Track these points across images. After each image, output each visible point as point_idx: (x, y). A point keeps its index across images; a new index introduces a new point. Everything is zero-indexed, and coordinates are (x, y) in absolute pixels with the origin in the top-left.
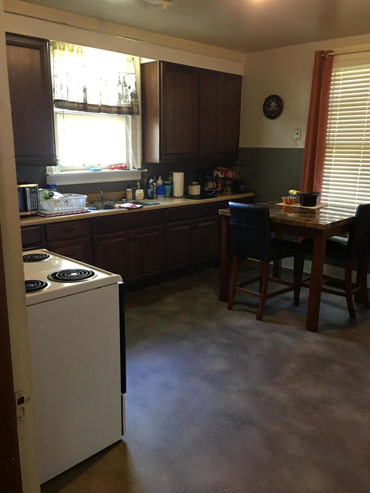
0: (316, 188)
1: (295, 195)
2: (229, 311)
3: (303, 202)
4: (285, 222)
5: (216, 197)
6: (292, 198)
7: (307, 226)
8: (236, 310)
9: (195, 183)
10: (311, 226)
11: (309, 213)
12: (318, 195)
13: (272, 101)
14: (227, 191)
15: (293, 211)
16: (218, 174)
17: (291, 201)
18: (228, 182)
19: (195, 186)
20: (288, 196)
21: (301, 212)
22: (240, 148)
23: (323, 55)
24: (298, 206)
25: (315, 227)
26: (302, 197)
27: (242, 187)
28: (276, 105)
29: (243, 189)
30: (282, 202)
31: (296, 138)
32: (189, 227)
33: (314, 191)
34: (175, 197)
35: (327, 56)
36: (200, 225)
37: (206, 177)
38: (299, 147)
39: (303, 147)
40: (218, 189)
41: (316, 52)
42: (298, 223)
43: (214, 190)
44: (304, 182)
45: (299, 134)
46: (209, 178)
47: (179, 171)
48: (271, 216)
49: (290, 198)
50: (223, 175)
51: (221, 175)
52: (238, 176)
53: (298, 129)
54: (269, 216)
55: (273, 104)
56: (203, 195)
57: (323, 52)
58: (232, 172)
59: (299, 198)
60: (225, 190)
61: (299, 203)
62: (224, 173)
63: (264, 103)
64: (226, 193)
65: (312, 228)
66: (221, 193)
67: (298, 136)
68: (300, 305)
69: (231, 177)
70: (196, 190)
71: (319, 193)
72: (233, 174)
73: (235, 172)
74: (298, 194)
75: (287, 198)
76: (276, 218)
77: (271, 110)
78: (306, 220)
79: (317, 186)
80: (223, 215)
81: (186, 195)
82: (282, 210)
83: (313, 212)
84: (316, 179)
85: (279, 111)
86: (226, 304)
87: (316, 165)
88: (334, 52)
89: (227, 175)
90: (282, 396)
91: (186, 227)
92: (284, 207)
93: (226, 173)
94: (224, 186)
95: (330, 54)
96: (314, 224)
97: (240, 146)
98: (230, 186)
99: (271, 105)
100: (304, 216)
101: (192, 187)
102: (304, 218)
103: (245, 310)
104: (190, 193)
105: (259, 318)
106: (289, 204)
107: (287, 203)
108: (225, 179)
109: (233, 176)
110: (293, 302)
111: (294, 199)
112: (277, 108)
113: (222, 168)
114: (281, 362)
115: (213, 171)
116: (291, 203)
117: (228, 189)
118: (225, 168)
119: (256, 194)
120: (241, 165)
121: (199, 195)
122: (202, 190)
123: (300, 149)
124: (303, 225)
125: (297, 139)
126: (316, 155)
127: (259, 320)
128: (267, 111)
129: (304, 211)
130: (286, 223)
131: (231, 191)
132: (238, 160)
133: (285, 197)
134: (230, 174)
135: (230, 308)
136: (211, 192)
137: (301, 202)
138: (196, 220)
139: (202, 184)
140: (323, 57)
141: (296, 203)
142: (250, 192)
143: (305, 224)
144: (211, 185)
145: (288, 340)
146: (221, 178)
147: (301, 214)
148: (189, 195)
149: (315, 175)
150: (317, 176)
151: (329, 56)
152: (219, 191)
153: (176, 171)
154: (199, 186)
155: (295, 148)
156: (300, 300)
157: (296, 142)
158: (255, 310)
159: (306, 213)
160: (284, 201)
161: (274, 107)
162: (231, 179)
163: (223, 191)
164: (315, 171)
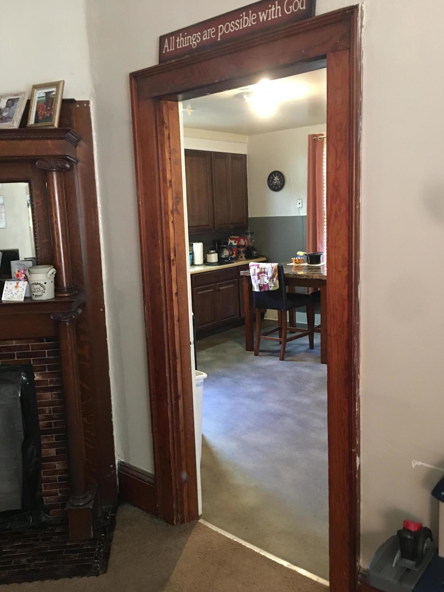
0: (319, 249)
1: (302, 256)
2: (256, 357)
3: (309, 262)
4: (296, 276)
5: (233, 263)
6: (300, 258)
7: (314, 278)
8: (260, 356)
9: (212, 251)
10: (317, 278)
11: (316, 269)
12: (322, 254)
13: (275, 176)
14: (242, 257)
15: (301, 268)
16: (232, 243)
17: (300, 261)
18: (242, 250)
19: (213, 254)
20: (297, 257)
21: (309, 268)
22: (249, 218)
23: (315, 138)
24: (306, 264)
25: (320, 278)
26: (309, 257)
27: (254, 253)
28: (278, 179)
29: (256, 254)
30: (292, 262)
31: (298, 207)
32: (212, 290)
33: (318, 252)
34: (196, 265)
35: (318, 138)
36: (221, 288)
37: (222, 246)
38: (302, 215)
39: (306, 215)
40: (233, 256)
41: (309, 136)
42: (307, 277)
43: (230, 257)
44: (309, 245)
45: (301, 204)
46: (225, 246)
47: (199, 242)
48: (285, 273)
49: (298, 258)
50: (236, 243)
51: (235, 243)
52: (250, 243)
53: (299, 200)
54: (283, 272)
55: (276, 179)
56: (221, 261)
57: (315, 135)
58: (244, 240)
59: (306, 258)
60: (240, 256)
61: (307, 262)
62: (237, 241)
63: (268, 178)
64: (241, 259)
65: (318, 279)
66: (236, 259)
67: (301, 205)
68: (314, 348)
69: (243, 244)
70: (213, 257)
71: (322, 253)
72: (245, 241)
73: (247, 240)
74: (305, 255)
75: (296, 258)
76: (289, 274)
77: (275, 184)
78: (313, 274)
79: (320, 248)
80: (244, 276)
81: (206, 262)
82: (293, 268)
83: (319, 268)
84: (319, 241)
85: (282, 184)
86: (253, 352)
87: (317, 230)
88: (324, 135)
89: (240, 243)
90: (306, 401)
91: (209, 291)
92: (294, 267)
93: (239, 241)
94: (238, 253)
95: (320, 137)
96: (319, 276)
97: (249, 216)
98: (243, 253)
99: (274, 180)
100: (311, 271)
101: (210, 255)
102: (311, 273)
103: (270, 355)
104: (209, 261)
105: (282, 359)
106: (298, 263)
107: (296, 263)
108: (239, 246)
109: (245, 243)
110: (309, 346)
111: (302, 259)
112: (279, 182)
113: (234, 237)
114: (303, 383)
115: (228, 240)
116: (299, 262)
117: (242, 255)
118: (238, 237)
119: (268, 258)
120: (252, 233)
121: (217, 262)
122: (219, 258)
123: (303, 217)
124: (311, 278)
125: (300, 208)
126: (317, 221)
127: (282, 360)
128: (271, 185)
129: (310, 268)
130: (298, 277)
131: (245, 257)
132: (249, 229)
133: (295, 258)
134: (242, 242)
135: (256, 355)
136: (227, 258)
137: (308, 260)
138: (218, 284)
139: (219, 252)
140: (315, 139)
141: (304, 262)
142: (262, 257)
143: (313, 276)
144: (226, 253)
145: (307, 371)
146: (235, 246)
147: (309, 270)
148: (208, 263)
149: (318, 238)
150: (319, 239)
151: (320, 138)
152: (234, 258)
153: (195, 242)
154: (217, 254)
155: (299, 215)
156: (314, 345)
157: (299, 211)
158: (279, 354)
159: (313, 269)
160: (293, 262)
161: (277, 181)
162: (244, 246)
163: (238, 257)
164: (318, 234)
